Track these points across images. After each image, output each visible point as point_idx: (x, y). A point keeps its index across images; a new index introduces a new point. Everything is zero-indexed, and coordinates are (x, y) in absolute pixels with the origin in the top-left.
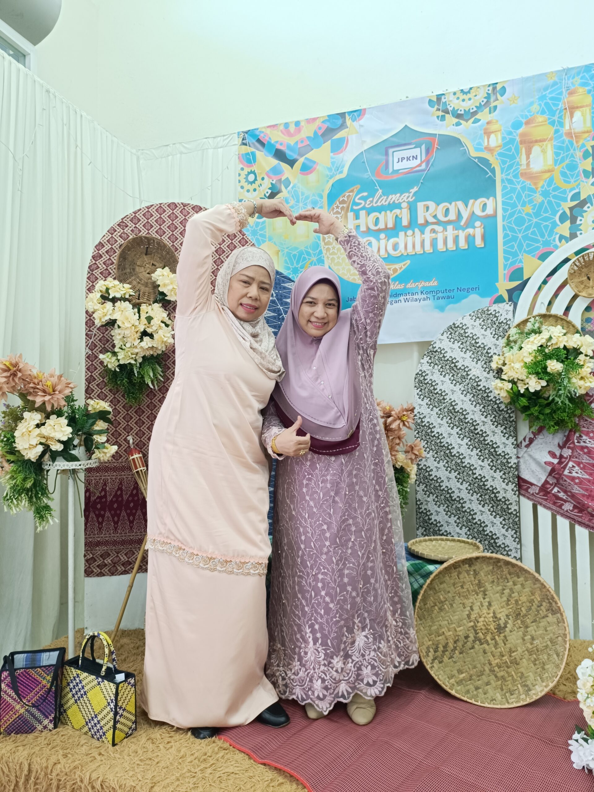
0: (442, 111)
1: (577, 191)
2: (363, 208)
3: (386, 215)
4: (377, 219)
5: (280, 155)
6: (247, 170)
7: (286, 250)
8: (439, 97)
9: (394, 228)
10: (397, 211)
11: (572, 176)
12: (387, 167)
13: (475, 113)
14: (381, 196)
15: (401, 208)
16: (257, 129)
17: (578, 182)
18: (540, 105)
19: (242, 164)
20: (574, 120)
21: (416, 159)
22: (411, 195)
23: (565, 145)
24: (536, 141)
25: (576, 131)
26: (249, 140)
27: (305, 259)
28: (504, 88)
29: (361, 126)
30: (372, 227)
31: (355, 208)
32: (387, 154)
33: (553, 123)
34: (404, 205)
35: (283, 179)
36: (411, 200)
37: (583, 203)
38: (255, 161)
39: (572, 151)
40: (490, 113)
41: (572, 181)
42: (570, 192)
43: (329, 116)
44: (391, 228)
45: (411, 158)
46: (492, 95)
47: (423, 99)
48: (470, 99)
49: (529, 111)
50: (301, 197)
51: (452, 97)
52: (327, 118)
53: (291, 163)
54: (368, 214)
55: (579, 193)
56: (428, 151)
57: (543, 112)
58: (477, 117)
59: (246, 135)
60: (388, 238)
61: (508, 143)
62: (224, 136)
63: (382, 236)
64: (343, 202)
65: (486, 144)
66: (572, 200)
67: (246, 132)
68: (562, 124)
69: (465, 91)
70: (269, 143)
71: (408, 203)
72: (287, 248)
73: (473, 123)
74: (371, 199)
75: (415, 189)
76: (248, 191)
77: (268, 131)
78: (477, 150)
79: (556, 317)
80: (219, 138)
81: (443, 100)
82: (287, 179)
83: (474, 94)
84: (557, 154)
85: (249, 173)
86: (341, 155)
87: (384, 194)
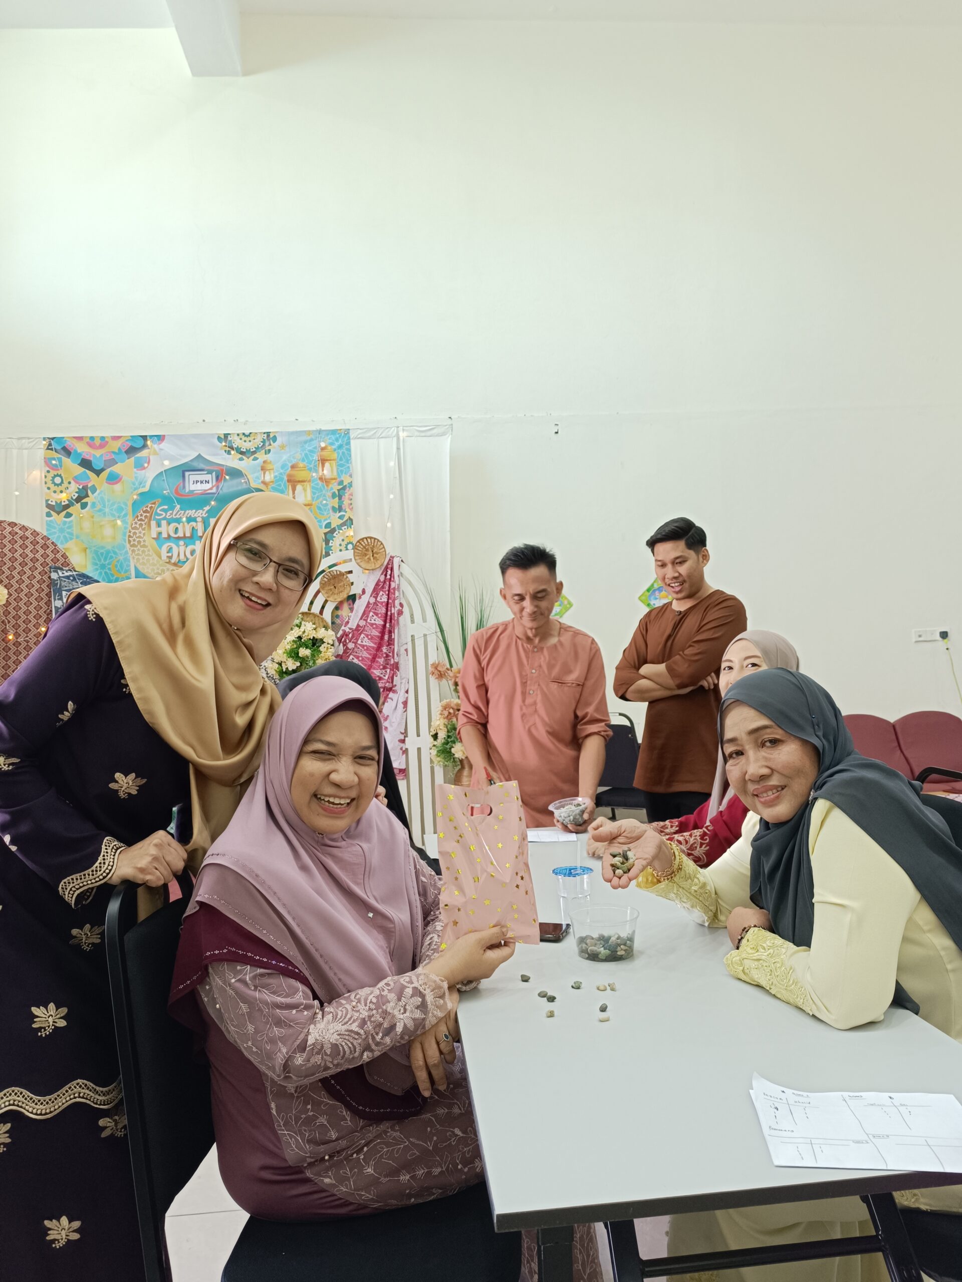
0: (229, 447)
1: (329, 521)
2: (165, 518)
3: (184, 526)
4: (177, 529)
5: (86, 464)
6: (53, 473)
7: (93, 549)
8: (226, 436)
9: (191, 537)
10: (194, 524)
11: (325, 510)
12: (184, 487)
13: (254, 453)
14: (178, 511)
15: (196, 522)
16: (63, 438)
17: (329, 515)
18: (301, 454)
19: (49, 466)
20: (325, 468)
21: (208, 483)
22: (205, 512)
23: (319, 487)
24: (299, 482)
25: (327, 477)
26: (54, 445)
27: (112, 557)
28: (275, 436)
29: (161, 449)
30: (172, 535)
31: (157, 517)
32: (184, 476)
33: (310, 469)
34: (199, 519)
35: (89, 485)
36: (205, 516)
37: (333, 531)
38: (61, 466)
39: (324, 492)
40: (266, 454)
41: (325, 513)
42: (324, 521)
43: (131, 436)
44: (188, 537)
45: (204, 482)
46: (266, 440)
47: (213, 435)
48: (250, 441)
49: (294, 458)
50: (107, 504)
51: (236, 438)
52: (130, 438)
53: (98, 473)
54: (169, 524)
55: (330, 523)
56: (218, 479)
57: (303, 460)
58: (255, 455)
59: (52, 442)
60: (186, 545)
61: (277, 479)
62: (29, 438)
63: (181, 543)
64: (146, 511)
65: (263, 479)
66: (325, 528)
67: (53, 439)
68: (317, 471)
69: (247, 434)
70: (76, 451)
71: (202, 517)
72: (94, 546)
73: (253, 460)
74: (171, 512)
75: (207, 508)
76: (55, 492)
77: (75, 440)
78: (255, 481)
79: (315, 615)
80: (24, 441)
81: (229, 438)
82: (94, 485)
83: (253, 438)
84: (314, 493)
85: (55, 476)
86: (144, 471)
87: (181, 509)
